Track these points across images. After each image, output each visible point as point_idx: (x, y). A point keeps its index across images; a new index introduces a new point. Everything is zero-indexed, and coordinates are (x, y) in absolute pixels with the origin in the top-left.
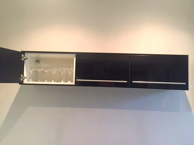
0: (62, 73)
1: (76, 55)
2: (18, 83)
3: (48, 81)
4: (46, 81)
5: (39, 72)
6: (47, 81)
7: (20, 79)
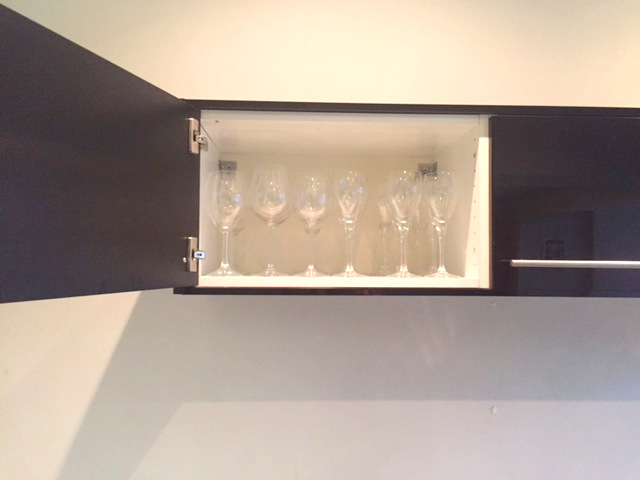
0: (403, 225)
1: (491, 120)
2: (172, 290)
3: (321, 271)
4: (311, 267)
5: (266, 220)
6: (317, 268)
7: (187, 264)
